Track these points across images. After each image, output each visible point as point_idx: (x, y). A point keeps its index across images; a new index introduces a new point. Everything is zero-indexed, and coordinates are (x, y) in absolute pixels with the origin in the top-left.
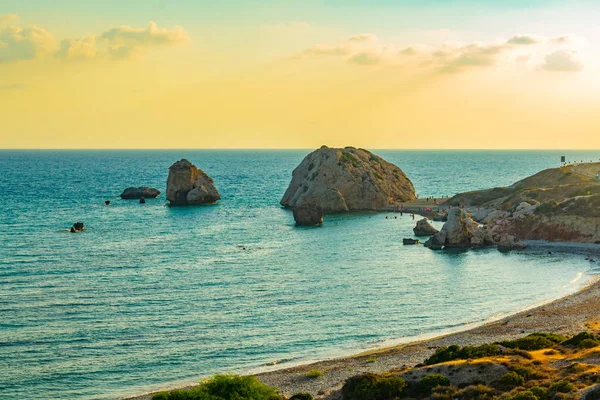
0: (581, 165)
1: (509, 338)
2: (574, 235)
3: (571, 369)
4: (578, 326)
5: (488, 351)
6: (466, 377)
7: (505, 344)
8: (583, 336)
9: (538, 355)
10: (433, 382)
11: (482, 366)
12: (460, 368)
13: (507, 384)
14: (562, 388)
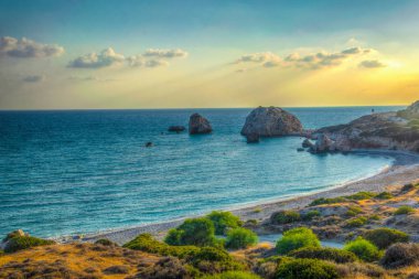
0: (383, 114)
1: (348, 194)
2: (379, 146)
3: (379, 209)
4: (383, 189)
5: (339, 201)
6: (328, 212)
7: (347, 197)
8: (384, 194)
9: (362, 202)
10: (313, 215)
11: (336, 208)
12: (325, 209)
13: (348, 216)
14: (375, 218)
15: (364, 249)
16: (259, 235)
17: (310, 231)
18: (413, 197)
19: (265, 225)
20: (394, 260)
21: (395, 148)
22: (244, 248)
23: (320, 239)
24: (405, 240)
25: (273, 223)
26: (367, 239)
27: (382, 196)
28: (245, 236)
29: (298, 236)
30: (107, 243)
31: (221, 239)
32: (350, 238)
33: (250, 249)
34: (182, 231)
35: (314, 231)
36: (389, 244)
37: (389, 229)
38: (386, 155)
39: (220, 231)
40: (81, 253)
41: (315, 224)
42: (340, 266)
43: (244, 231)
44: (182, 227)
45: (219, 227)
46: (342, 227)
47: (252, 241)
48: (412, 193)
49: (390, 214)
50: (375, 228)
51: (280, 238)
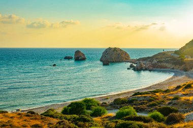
0: (168, 52)
1: (151, 90)
2: (166, 67)
3: (165, 97)
4: (167, 88)
5: (146, 93)
6: (141, 99)
7: (150, 92)
8: (168, 90)
9: (157, 94)
10: (134, 100)
11: (145, 97)
12: (140, 97)
13: (151, 100)
14: (163, 102)
15: (158, 116)
16: (107, 110)
17: (132, 108)
18: (180, 91)
19: (111, 105)
20: (171, 121)
21: (173, 69)
22: (100, 116)
23: (137, 112)
24: (176, 111)
25: (114, 104)
26: (159, 111)
27: (167, 91)
28: (101, 110)
29: (127, 110)
30: (33, 113)
31: (89, 111)
32: (151, 111)
33: (103, 117)
34: (70, 108)
35: (134, 108)
36: (169, 114)
37: (169, 106)
38: (169, 72)
39: (89, 108)
40: (20, 118)
41: (135, 105)
42: (146, 124)
43: (100, 108)
44: (69, 106)
45: (88, 106)
46: (147, 106)
47: (104, 113)
48: (180, 90)
49: (170, 99)
50: (163, 106)
51: (117, 111)
